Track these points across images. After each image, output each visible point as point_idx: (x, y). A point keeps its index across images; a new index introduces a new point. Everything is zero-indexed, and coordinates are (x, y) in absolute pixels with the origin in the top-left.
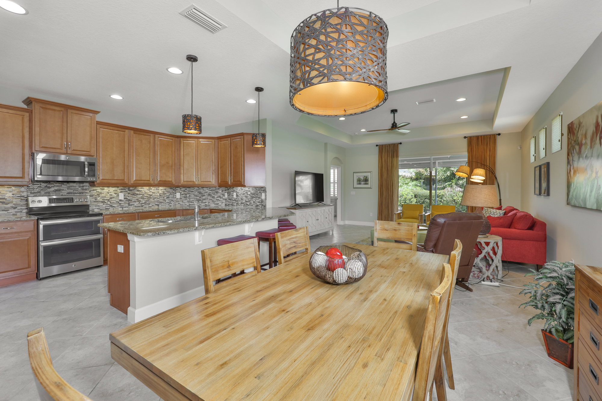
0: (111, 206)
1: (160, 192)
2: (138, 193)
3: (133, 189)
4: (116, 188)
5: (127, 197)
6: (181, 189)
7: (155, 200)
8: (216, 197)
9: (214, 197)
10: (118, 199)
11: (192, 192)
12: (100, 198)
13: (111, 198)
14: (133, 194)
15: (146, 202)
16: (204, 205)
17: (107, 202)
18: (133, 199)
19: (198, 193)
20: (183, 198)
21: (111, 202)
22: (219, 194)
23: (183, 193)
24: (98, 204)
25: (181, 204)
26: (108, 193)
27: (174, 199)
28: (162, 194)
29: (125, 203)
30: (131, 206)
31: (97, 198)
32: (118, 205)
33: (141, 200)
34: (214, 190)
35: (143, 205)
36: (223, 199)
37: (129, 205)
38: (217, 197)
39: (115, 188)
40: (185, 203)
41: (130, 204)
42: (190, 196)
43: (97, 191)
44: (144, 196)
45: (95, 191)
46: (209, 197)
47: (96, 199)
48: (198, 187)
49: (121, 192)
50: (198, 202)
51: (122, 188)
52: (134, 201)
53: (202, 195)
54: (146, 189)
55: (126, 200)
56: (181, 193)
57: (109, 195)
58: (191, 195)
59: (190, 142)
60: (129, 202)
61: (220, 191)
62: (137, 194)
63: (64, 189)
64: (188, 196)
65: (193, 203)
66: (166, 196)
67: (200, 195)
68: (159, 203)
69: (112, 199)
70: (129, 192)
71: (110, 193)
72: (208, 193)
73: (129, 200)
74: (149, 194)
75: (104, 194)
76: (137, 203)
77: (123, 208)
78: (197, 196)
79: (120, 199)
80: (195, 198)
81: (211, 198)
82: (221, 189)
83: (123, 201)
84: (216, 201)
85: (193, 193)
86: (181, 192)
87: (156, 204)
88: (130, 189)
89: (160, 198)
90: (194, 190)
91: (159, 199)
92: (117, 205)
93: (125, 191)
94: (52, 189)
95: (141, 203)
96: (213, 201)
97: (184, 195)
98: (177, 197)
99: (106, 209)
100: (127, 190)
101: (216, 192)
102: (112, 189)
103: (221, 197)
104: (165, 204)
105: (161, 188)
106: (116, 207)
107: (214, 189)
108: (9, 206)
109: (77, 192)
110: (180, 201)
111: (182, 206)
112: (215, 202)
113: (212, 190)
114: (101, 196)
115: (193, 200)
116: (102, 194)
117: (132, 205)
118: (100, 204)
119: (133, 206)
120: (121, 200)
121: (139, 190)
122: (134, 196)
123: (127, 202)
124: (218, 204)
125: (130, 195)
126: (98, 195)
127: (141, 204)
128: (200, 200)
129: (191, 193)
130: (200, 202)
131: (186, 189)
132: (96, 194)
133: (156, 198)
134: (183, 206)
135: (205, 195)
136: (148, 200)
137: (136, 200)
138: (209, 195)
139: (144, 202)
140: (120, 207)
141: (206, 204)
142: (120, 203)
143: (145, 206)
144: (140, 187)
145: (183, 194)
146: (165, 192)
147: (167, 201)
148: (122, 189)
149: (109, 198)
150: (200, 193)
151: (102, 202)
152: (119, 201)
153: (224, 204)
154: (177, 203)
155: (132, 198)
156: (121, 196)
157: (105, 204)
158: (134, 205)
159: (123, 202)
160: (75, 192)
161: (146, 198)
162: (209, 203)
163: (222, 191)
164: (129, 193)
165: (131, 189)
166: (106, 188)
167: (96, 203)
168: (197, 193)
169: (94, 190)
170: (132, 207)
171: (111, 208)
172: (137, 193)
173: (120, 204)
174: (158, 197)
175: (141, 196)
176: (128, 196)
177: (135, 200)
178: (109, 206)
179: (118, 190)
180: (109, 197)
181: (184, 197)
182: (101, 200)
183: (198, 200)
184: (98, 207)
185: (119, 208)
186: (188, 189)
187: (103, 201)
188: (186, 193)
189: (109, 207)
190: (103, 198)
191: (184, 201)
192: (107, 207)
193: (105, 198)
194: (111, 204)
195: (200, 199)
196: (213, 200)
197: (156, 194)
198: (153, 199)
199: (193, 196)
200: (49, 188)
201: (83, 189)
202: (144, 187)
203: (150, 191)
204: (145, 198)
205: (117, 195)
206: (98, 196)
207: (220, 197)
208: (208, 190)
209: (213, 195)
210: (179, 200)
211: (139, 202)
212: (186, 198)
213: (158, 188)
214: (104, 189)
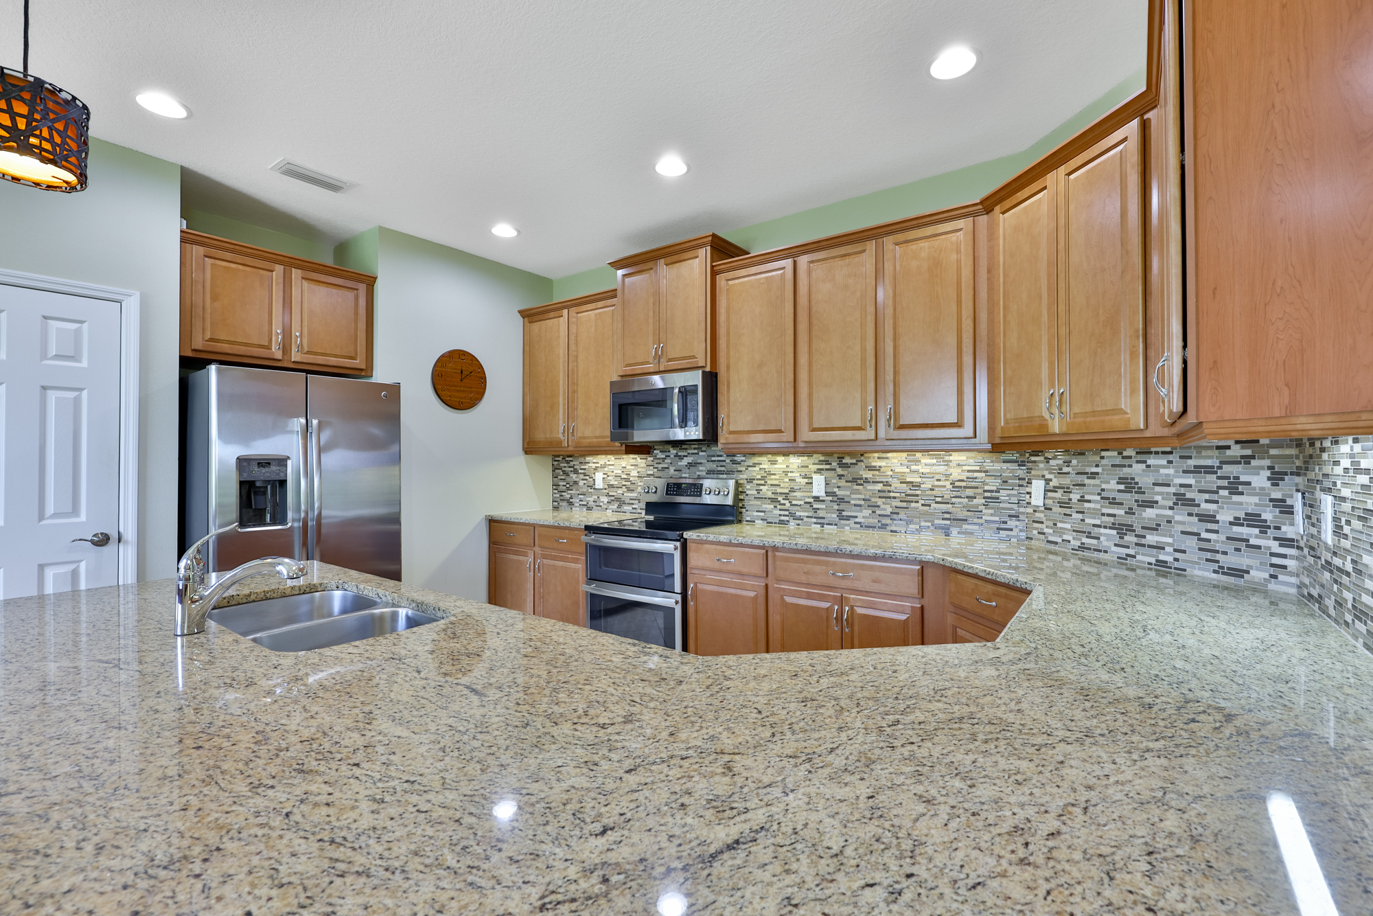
0: (792, 515)
1: (956, 474)
2: (868, 475)
3: (854, 461)
4: (806, 458)
5: (836, 490)
6: (1047, 460)
7: (934, 505)
8: (1225, 516)
9: (1210, 518)
10: (809, 494)
11: (1093, 475)
12: (766, 487)
13: (792, 490)
14: (854, 480)
15: (897, 510)
16: (1153, 560)
17: (782, 502)
18: (853, 496)
19: (1122, 487)
20: (1057, 509)
21: (794, 502)
22: (1249, 502)
23: (1054, 483)
24: (764, 506)
25: (1050, 538)
26: (786, 473)
27: (1022, 510)
28: (963, 484)
29: (828, 510)
30: (847, 522)
31: (761, 487)
32: (810, 514)
33: (880, 502)
34: (1209, 470)
35: (888, 521)
36: (1286, 542)
37: (841, 517)
38: (1236, 522)
39: (801, 458)
40: (1065, 537)
41: (844, 513)
42: (1082, 500)
43: (761, 466)
44: (889, 488)
45: (757, 469)
46: (1180, 516)
47: (759, 491)
48: (1120, 453)
49: (819, 471)
50: (1121, 542)
51: (822, 458)
52: (855, 505)
53: (1140, 497)
54: (896, 461)
55: (830, 498)
56: (1048, 481)
57: (787, 480)
58: (1087, 497)
59: (1025, 208)
60: (843, 506)
61: (1260, 480)
62: (867, 481)
63: (703, 461)
64: (1075, 497)
65: (1099, 538)
66: (980, 491)
67: (1129, 499)
68: (948, 522)
69: (795, 494)
70: (840, 471)
71: (790, 474)
72: (1172, 490)
73: (841, 500)
74: (908, 480)
75: (777, 477)
76: (867, 512)
77: (822, 525)
78: (1114, 502)
79: (815, 494)
80: (1105, 511)
81: (1193, 524)
82: (1267, 462)
83: (824, 501)
84: (1230, 548)
85: (1096, 482)
86: (1048, 476)
87: (936, 522)
88: (844, 461)
89: (954, 500)
90: (1099, 470)
91: (950, 506)
92: (806, 514)
93: (828, 467)
94: (685, 462)
95: (878, 512)
96: (1206, 548)
97: (1059, 495)
98: (1034, 502)
99: (781, 522)
100: (834, 464)
101: (1225, 483)
102: (795, 461)
103: (1264, 527)
104: (977, 527)
105: (956, 457)
106: (805, 519)
107: (1209, 462)
108: (634, 495)
109: (723, 469)
110: (1044, 519)
111: (1052, 547)
112: (1219, 557)
113: (1197, 470)
114: (769, 482)
115: (1098, 522)
116: (773, 477)
117: (848, 518)
118: (767, 506)
119: (852, 521)
120: (817, 499)
121: (873, 464)
122: (856, 487)
123: (836, 507)
124: (1239, 573)
125: (842, 483)
126: (763, 478)
127: (881, 518)
128: (1130, 528)
129: (1087, 481)
130: (1130, 538)
131: (1068, 463)
132: (759, 477)
133: (939, 499)
134: (1056, 548)
135: (1158, 498)
136: (904, 504)
137: (862, 502)
138: (1181, 500)
139: (889, 510)
140: (814, 520)
141: (1162, 557)
142: (815, 506)
143: (894, 528)
144: (876, 455)
145: (1054, 490)
146: (976, 475)
147: (988, 514)
148: (821, 462)
149: (787, 491)
150: (1129, 485)
151: (774, 500)
152: (812, 500)
153: (1293, 580)
154: (1035, 532)
155: (848, 493)
156: (819, 488)
157: (779, 507)
158: (857, 520)
159: (824, 507)
160: (720, 469)
161: (898, 495)
162: (1178, 555)
163: (1276, 478)
164: (840, 476)
165: (847, 460)
166: (780, 459)
167: (759, 503)
168: (1113, 485)
169: (754, 465)
170: (848, 525)
171: (791, 520)
172: (864, 476)
173: (816, 510)
174: (946, 497)
175: (880, 486)
176: (838, 487)
177: (859, 499)
178: (787, 513)
179: (811, 463)
180: (787, 485)
181: (1062, 504)
182: (769, 494)
183: (1122, 529)
184: (762, 514)
185: (814, 526)
186: (1074, 462)
187: (773, 496)
188: (1066, 481)
189: (787, 518)
190: (774, 488)
191: (1059, 525)
192: (782, 518)
193: (779, 490)
194: (792, 508)
195: (1129, 520)
196: (1204, 535)
197: (937, 483)
198: (923, 502)
199: (1096, 502)
200: (681, 458)
201: (734, 462)
202: (889, 455)
203: (914, 468)
204: (892, 494)
205: (806, 480)
206: (763, 482)
207: (1253, 519)
208: (1171, 471)
209: (1204, 506)
210: (1040, 516)
211: (874, 509)
212: (1068, 511)
213: (947, 458)
214: (774, 462)
